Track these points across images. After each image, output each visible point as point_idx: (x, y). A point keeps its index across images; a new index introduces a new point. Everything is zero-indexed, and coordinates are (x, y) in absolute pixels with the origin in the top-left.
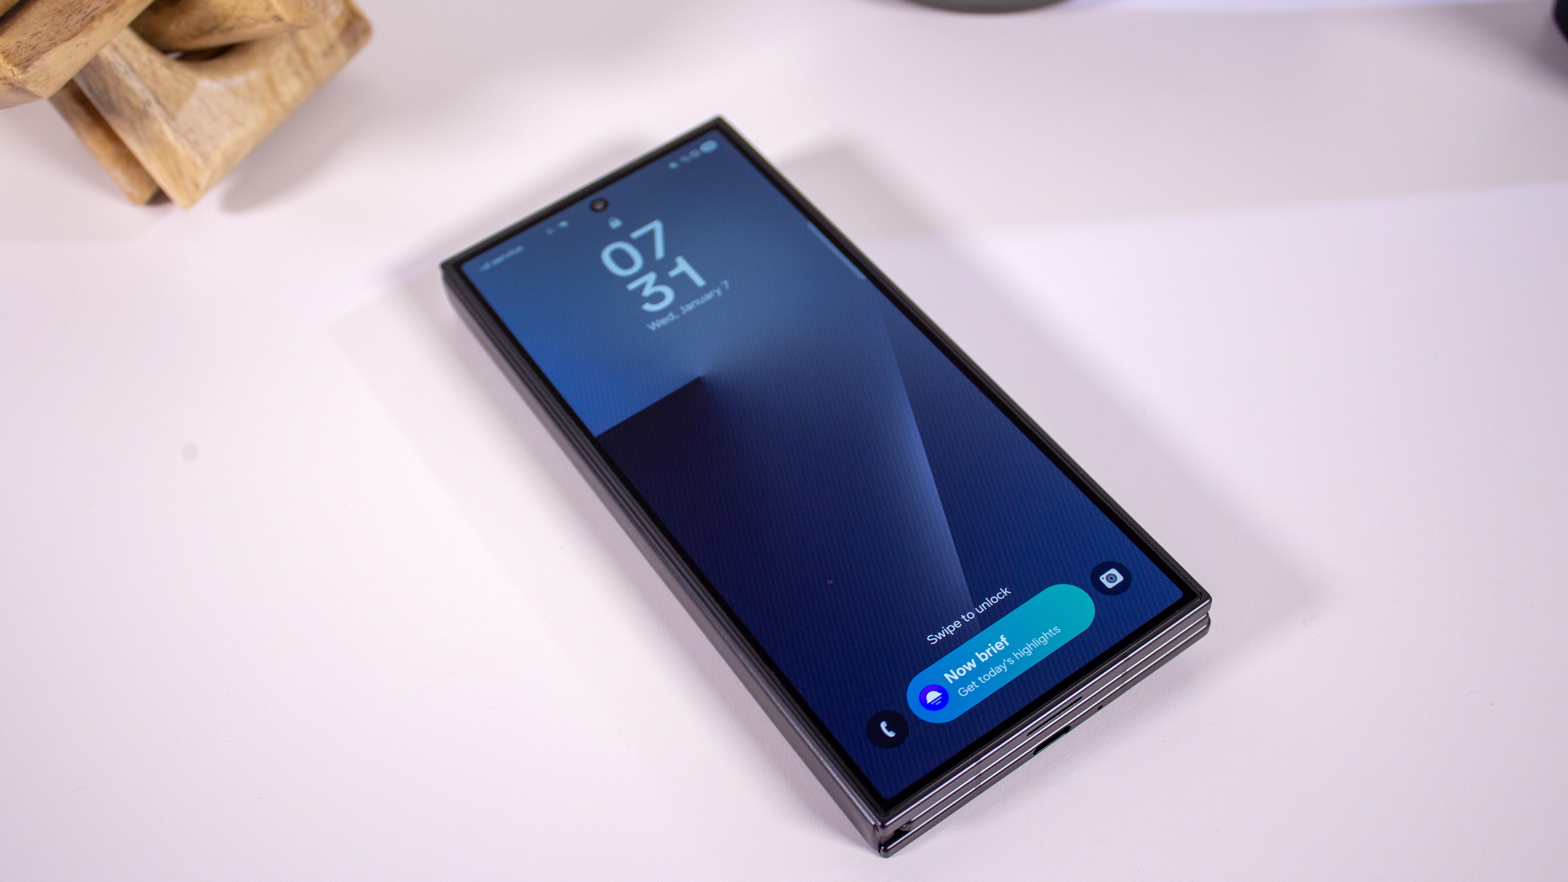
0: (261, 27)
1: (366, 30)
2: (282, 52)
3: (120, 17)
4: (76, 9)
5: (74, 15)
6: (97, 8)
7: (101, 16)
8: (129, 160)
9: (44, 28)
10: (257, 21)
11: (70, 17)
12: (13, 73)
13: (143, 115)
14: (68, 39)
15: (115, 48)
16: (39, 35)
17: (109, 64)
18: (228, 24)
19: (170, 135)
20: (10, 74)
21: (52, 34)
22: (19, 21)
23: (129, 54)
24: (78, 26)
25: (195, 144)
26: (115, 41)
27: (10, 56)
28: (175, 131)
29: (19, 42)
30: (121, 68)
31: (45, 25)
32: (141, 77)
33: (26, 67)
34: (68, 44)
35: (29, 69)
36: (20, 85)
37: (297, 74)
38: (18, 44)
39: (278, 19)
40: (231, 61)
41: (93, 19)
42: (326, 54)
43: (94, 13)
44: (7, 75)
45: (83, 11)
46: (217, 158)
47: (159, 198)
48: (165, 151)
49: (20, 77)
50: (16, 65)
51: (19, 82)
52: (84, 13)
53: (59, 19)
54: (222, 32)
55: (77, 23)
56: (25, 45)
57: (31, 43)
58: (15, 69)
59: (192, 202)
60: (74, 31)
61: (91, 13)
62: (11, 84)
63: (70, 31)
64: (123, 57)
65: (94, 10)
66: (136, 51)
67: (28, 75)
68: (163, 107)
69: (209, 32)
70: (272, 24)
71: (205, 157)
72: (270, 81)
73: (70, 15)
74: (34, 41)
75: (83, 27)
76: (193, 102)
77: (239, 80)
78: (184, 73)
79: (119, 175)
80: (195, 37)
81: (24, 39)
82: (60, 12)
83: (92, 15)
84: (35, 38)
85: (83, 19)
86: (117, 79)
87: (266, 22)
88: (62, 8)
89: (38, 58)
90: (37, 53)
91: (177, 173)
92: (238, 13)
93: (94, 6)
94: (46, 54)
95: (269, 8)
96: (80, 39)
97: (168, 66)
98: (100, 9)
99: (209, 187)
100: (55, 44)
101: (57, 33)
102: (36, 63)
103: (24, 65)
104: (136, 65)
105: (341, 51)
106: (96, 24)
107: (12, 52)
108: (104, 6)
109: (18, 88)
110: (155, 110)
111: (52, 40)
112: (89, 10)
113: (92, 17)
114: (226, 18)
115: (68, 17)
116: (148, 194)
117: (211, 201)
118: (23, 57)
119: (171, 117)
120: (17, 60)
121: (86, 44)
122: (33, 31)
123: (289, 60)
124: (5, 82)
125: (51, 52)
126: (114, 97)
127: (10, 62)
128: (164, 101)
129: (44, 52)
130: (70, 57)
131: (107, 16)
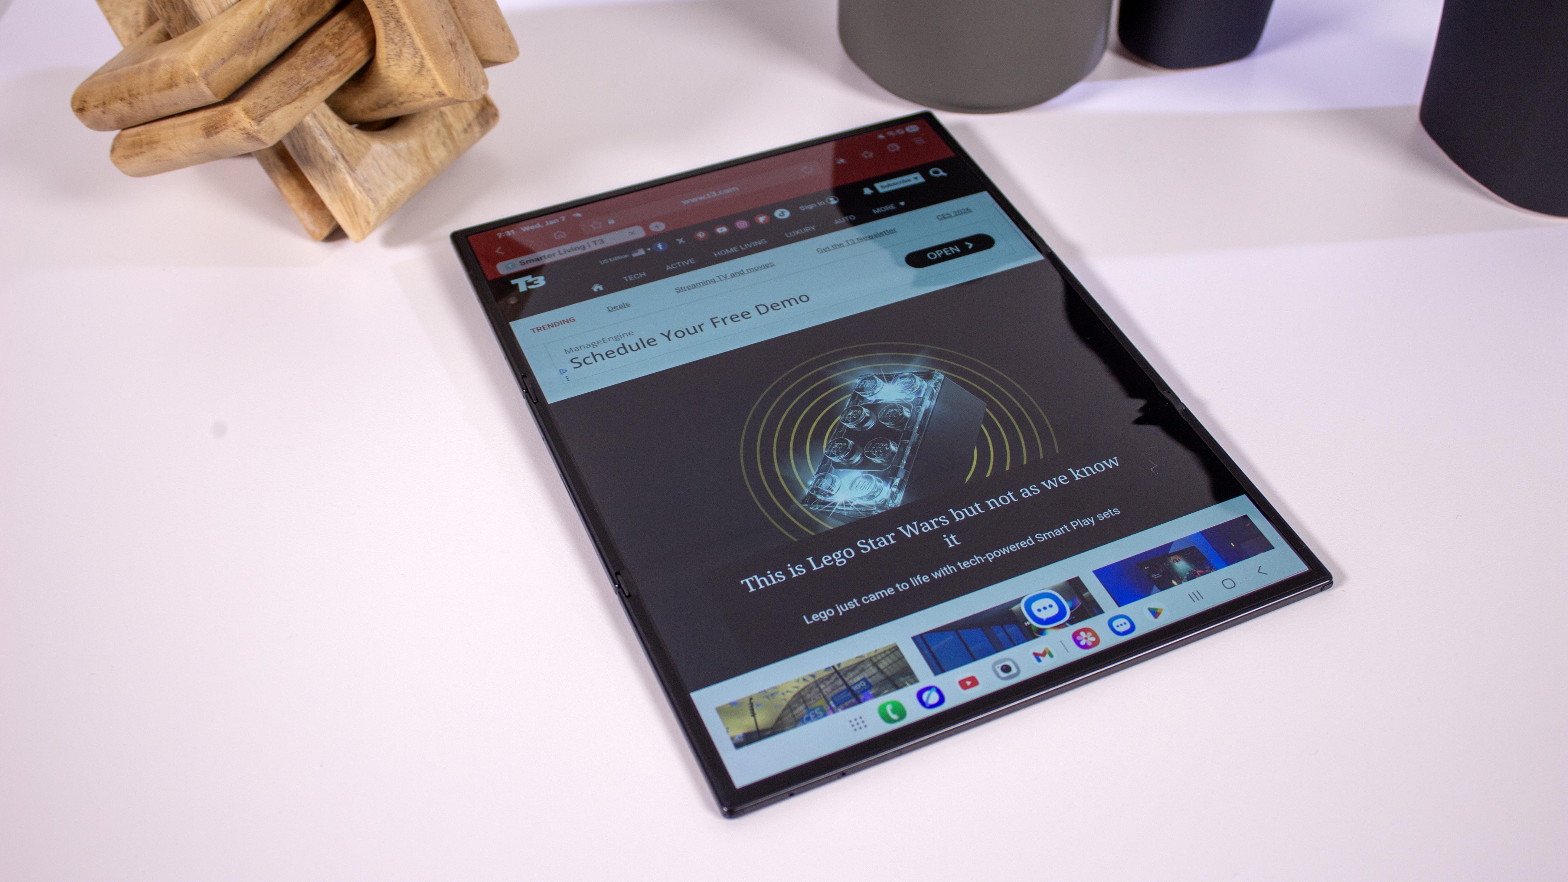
0: (428, 100)
1: (495, 115)
2: (433, 127)
3: (325, 90)
4: (296, 82)
5: (294, 86)
6: (310, 82)
7: (312, 88)
8: (316, 204)
9: (274, 94)
10: (424, 97)
11: (292, 87)
12: (251, 124)
13: (332, 167)
14: (290, 103)
15: (315, 116)
16: (270, 99)
17: (309, 127)
18: (401, 99)
19: (351, 184)
20: (249, 125)
21: (279, 99)
22: (255, 89)
23: (324, 121)
24: (297, 94)
25: (368, 191)
26: (315, 111)
27: (250, 113)
28: (355, 180)
29: (255, 103)
30: (317, 132)
31: (274, 92)
32: (331, 139)
33: (260, 121)
34: (289, 106)
35: (263, 122)
36: (255, 134)
37: (444, 144)
38: (256, 105)
39: (441, 94)
40: (396, 132)
41: (307, 89)
42: (465, 131)
43: (308, 85)
44: (246, 126)
45: (301, 83)
46: (384, 202)
47: (336, 234)
48: (346, 195)
49: (256, 128)
50: (253, 119)
51: (255, 132)
52: (301, 85)
53: (284, 88)
54: (395, 105)
55: (296, 92)
56: (259, 105)
57: (264, 104)
58: (252, 122)
59: (364, 236)
60: (294, 98)
61: (306, 85)
62: (248, 134)
63: (291, 97)
64: (320, 123)
65: (308, 83)
66: (329, 119)
67: (261, 127)
68: (347, 162)
69: (385, 106)
70: (437, 98)
71: (375, 201)
72: (424, 148)
73: (292, 86)
74: (266, 103)
75: (300, 95)
76: (368, 160)
77: (401, 145)
78: (363, 137)
79: (305, 217)
80: (373, 110)
81: (259, 101)
82: (284, 83)
83: (306, 86)
84: (267, 101)
85: (300, 89)
86: (315, 139)
87: (432, 97)
88: (285, 80)
89: (269, 115)
90: (269, 111)
91: (354, 213)
92: (410, 91)
93: (308, 80)
94: (274, 113)
95: (435, 85)
96: (297, 104)
97: (351, 132)
98: (312, 82)
99: (376, 226)
100: (281, 106)
101: (282, 98)
102: (267, 119)
103: (259, 119)
104: (329, 130)
105: (477, 129)
106: (308, 93)
107: (251, 110)
108: (315, 80)
109: (253, 137)
110: (341, 164)
111: (278, 103)
112: (305, 83)
113: (307, 88)
114: (400, 94)
115: (289, 87)
116: (326, 232)
117: (375, 237)
118: (258, 114)
119: (352, 169)
120: (254, 116)
121: (301, 107)
122: (266, 96)
123: (438, 133)
124: (243, 132)
125: (277, 111)
126: (311, 152)
127: (249, 117)
128: (348, 158)
129: (273, 111)
130: (290, 116)
131: (316, 88)
